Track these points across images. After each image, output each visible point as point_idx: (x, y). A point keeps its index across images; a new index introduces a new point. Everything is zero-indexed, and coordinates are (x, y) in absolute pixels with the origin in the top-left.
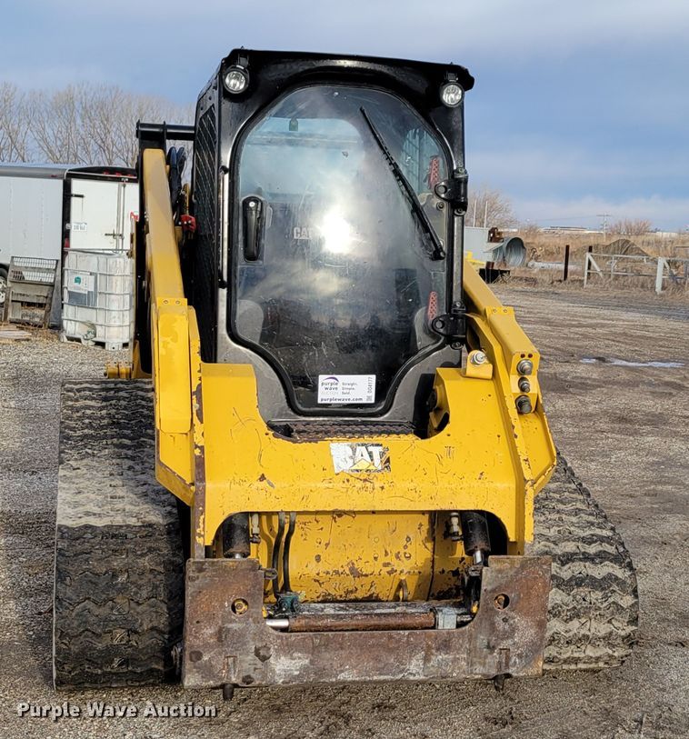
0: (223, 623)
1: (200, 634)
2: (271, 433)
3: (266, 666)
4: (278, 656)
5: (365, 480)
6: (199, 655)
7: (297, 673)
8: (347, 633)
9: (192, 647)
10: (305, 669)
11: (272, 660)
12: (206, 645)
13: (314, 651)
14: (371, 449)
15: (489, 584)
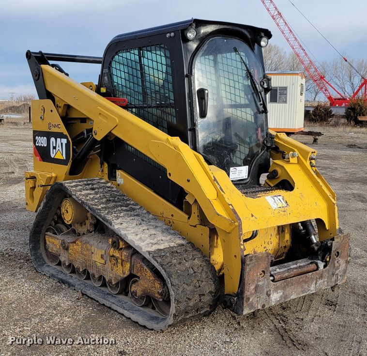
0: (257, 282)
1: (250, 289)
2: (244, 195)
3: (269, 299)
4: (273, 293)
5: (284, 211)
6: (249, 299)
7: (278, 299)
8: (294, 278)
9: (247, 296)
10: (281, 297)
11: (271, 296)
12: (252, 294)
13: (284, 288)
14: (279, 197)
15: (334, 248)
